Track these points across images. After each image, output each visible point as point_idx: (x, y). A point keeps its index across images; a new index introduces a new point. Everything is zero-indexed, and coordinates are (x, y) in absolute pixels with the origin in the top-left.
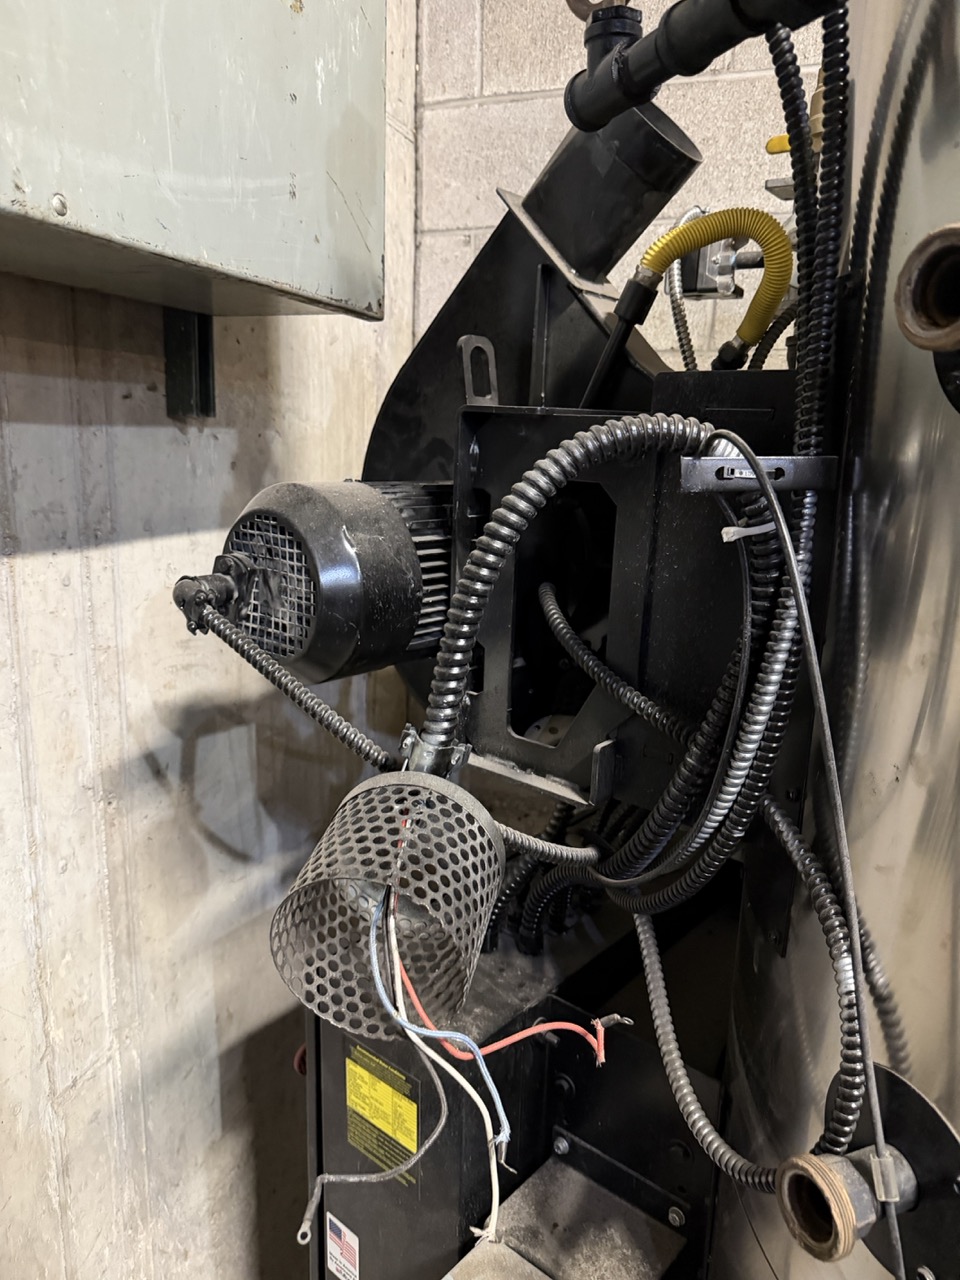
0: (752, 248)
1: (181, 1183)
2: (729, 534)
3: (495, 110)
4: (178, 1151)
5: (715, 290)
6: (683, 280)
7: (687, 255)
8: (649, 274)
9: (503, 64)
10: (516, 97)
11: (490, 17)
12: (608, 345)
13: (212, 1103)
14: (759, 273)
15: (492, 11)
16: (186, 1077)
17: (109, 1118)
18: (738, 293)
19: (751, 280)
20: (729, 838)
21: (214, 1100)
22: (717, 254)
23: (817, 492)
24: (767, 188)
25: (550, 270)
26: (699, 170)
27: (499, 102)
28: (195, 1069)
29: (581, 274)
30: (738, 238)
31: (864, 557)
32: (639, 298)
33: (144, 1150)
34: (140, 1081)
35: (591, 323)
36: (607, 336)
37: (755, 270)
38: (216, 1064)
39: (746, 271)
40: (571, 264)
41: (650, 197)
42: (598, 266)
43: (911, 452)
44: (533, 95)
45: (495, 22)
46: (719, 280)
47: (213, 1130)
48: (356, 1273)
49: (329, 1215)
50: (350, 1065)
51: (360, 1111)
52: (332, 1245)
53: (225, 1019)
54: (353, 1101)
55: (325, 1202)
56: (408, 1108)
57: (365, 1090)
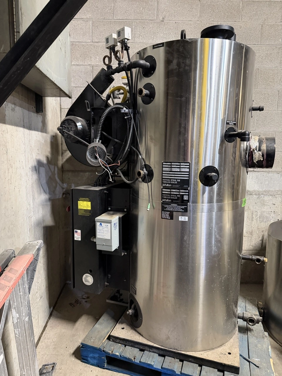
0: (122, 91)
2: (126, 117)
3: (74, 67)
5: (117, 97)
6: (113, 96)
7: (113, 92)
8: (110, 93)
9: (75, 59)
10: (78, 65)
11: (72, 51)
12: (105, 103)
14: (123, 95)
15: (72, 50)
16: (40, 227)
18: (120, 98)
19: (122, 96)
20: (128, 150)
22: (116, 92)
23: (133, 113)
24: (123, 84)
25: (95, 93)
26: (114, 81)
27: (75, 66)
29: (100, 93)
30: (119, 90)
31: (138, 120)
32: (109, 97)
34: (35, 223)
35: (102, 100)
36: (105, 102)
37: (122, 95)
39: (121, 95)
40: (98, 92)
41: (109, 84)
42: (102, 93)
43: (141, 110)
44: (81, 65)
45: (73, 52)
46: (117, 96)
48: (80, 237)
49: (75, 230)
50: (79, 202)
51: (81, 208)
52: (76, 235)
53: (44, 221)
54: (79, 207)
55: (74, 228)
56: (89, 203)
57: (82, 204)
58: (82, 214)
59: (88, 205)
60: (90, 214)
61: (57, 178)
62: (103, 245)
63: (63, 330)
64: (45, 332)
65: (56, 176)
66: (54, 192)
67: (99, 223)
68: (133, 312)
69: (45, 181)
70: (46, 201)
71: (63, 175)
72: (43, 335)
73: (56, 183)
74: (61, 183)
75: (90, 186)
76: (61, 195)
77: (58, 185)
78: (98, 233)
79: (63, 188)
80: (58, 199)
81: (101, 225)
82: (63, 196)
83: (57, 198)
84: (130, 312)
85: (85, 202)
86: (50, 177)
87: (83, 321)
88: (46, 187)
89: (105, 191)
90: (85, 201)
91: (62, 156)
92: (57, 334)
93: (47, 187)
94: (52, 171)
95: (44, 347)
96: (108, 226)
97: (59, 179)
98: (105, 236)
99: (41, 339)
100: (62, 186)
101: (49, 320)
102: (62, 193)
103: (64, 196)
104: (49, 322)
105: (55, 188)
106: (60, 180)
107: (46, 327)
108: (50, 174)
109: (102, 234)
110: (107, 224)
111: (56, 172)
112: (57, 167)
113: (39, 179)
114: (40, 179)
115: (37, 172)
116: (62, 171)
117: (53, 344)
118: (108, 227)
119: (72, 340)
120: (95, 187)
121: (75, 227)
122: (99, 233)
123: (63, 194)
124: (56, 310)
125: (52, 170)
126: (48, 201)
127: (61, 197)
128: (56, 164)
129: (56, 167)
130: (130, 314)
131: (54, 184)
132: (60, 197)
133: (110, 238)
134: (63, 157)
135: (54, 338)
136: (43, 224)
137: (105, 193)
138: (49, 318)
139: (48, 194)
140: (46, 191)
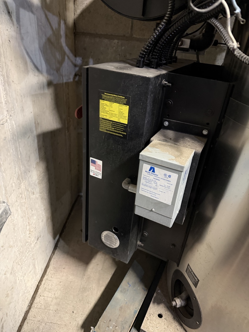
1: (30, 171)
4: (29, 161)
13: (36, 150)
16: (28, 138)
17: (9, 141)
21: (36, 149)
28: (31, 136)
33: (20, 157)
34: (16, 133)
38: (36, 137)
47: (37, 159)
48: (101, 172)
49: (91, 158)
50: (101, 102)
51: (105, 117)
52: (92, 168)
53: (37, 124)
54: (102, 115)
55: (90, 155)
56: (125, 109)
57: (107, 109)
58: (107, 130)
59: (121, 113)
60: (125, 134)
61: (64, 44)
62: (152, 211)
63: (71, 278)
64: (46, 277)
65: (63, 41)
66: (58, 70)
67: (149, 167)
68: (183, 305)
69: (36, 45)
70: (41, 87)
71: (76, 42)
72: (43, 283)
73: (63, 54)
74: (71, 55)
75: (128, 65)
76: (72, 77)
77: (66, 58)
78: (141, 185)
79: (75, 66)
80: (66, 83)
81: (154, 171)
82: (74, 78)
83: (65, 81)
84: (178, 304)
85: (116, 105)
86: (49, 40)
87: (98, 265)
88: (40, 59)
89: (164, 82)
90: (116, 102)
91: (74, 4)
92: (61, 283)
93: (42, 58)
94: (54, 29)
95: (43, 307)
96: (170, 176)
97: (68, 47)
98: (157, 196)
99: (39, 290)
100: (74, 61)
101: (53, 255)
102: (74, 74)
103: (77, 78)
104: (52, 259)
105: (61, 62)
106: (71, 50)
107: (48, 268)
108: (49, 33)
109: (152, 190)
110: (168, 173)
111: (62, 32)
112: (65, 23)
113: (21, 36)
114: (22, 39)
115: (14, 20)
116: (74, 33)
117: (55, 301)
118: (169, 179)
119: (81, 299)
120: (139, 67)
121: (91, 152)
122: (145, 185)
123: (76, 75)
124: (64, 240)
125: (55, 26)
126: (46, 87)
127: (72, 80)
128: (62, 16)
129: (62, 22)
130: (178, 306)
131: (58, 56)
132: (69, 81)
133: (170, 203)
134: (76, 6)
135: (57, 291)
136: (36, 130)
137: (164, 86)
138: (53, 253)
139: (45, 74)
140: (40, 68)
